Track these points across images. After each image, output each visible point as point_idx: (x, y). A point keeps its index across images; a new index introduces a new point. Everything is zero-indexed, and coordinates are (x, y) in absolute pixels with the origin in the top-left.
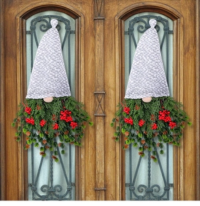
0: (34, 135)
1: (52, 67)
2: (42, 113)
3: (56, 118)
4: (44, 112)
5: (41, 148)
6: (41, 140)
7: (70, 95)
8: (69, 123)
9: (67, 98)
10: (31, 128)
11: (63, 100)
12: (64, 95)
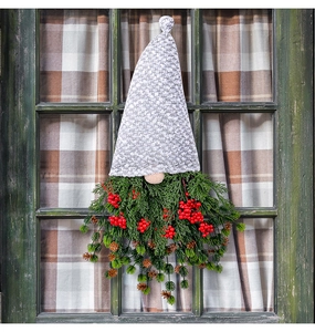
0: (126, 250)
1: (162, 112)
2: (142, 206)
3: (170, 215)
4: (146, 204)
5: (141, 276)
6: (139, 259)
7: (198, 168)
8: (197, 226)
9: (192, 176)
10: (120, 235)
11: (185, 179)
12: (185, 169)
